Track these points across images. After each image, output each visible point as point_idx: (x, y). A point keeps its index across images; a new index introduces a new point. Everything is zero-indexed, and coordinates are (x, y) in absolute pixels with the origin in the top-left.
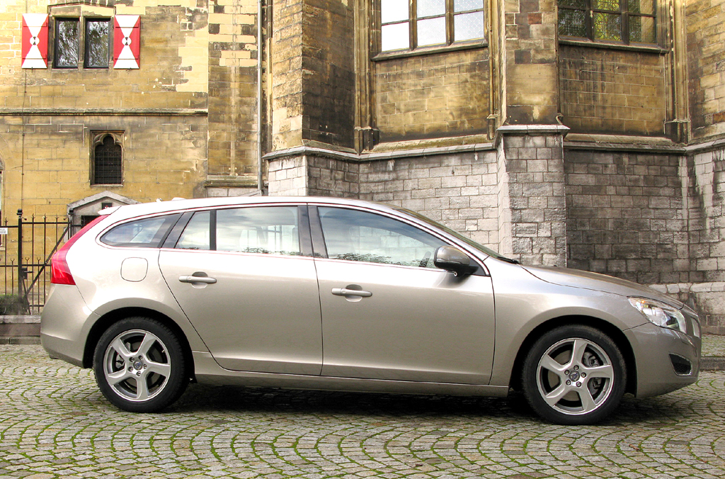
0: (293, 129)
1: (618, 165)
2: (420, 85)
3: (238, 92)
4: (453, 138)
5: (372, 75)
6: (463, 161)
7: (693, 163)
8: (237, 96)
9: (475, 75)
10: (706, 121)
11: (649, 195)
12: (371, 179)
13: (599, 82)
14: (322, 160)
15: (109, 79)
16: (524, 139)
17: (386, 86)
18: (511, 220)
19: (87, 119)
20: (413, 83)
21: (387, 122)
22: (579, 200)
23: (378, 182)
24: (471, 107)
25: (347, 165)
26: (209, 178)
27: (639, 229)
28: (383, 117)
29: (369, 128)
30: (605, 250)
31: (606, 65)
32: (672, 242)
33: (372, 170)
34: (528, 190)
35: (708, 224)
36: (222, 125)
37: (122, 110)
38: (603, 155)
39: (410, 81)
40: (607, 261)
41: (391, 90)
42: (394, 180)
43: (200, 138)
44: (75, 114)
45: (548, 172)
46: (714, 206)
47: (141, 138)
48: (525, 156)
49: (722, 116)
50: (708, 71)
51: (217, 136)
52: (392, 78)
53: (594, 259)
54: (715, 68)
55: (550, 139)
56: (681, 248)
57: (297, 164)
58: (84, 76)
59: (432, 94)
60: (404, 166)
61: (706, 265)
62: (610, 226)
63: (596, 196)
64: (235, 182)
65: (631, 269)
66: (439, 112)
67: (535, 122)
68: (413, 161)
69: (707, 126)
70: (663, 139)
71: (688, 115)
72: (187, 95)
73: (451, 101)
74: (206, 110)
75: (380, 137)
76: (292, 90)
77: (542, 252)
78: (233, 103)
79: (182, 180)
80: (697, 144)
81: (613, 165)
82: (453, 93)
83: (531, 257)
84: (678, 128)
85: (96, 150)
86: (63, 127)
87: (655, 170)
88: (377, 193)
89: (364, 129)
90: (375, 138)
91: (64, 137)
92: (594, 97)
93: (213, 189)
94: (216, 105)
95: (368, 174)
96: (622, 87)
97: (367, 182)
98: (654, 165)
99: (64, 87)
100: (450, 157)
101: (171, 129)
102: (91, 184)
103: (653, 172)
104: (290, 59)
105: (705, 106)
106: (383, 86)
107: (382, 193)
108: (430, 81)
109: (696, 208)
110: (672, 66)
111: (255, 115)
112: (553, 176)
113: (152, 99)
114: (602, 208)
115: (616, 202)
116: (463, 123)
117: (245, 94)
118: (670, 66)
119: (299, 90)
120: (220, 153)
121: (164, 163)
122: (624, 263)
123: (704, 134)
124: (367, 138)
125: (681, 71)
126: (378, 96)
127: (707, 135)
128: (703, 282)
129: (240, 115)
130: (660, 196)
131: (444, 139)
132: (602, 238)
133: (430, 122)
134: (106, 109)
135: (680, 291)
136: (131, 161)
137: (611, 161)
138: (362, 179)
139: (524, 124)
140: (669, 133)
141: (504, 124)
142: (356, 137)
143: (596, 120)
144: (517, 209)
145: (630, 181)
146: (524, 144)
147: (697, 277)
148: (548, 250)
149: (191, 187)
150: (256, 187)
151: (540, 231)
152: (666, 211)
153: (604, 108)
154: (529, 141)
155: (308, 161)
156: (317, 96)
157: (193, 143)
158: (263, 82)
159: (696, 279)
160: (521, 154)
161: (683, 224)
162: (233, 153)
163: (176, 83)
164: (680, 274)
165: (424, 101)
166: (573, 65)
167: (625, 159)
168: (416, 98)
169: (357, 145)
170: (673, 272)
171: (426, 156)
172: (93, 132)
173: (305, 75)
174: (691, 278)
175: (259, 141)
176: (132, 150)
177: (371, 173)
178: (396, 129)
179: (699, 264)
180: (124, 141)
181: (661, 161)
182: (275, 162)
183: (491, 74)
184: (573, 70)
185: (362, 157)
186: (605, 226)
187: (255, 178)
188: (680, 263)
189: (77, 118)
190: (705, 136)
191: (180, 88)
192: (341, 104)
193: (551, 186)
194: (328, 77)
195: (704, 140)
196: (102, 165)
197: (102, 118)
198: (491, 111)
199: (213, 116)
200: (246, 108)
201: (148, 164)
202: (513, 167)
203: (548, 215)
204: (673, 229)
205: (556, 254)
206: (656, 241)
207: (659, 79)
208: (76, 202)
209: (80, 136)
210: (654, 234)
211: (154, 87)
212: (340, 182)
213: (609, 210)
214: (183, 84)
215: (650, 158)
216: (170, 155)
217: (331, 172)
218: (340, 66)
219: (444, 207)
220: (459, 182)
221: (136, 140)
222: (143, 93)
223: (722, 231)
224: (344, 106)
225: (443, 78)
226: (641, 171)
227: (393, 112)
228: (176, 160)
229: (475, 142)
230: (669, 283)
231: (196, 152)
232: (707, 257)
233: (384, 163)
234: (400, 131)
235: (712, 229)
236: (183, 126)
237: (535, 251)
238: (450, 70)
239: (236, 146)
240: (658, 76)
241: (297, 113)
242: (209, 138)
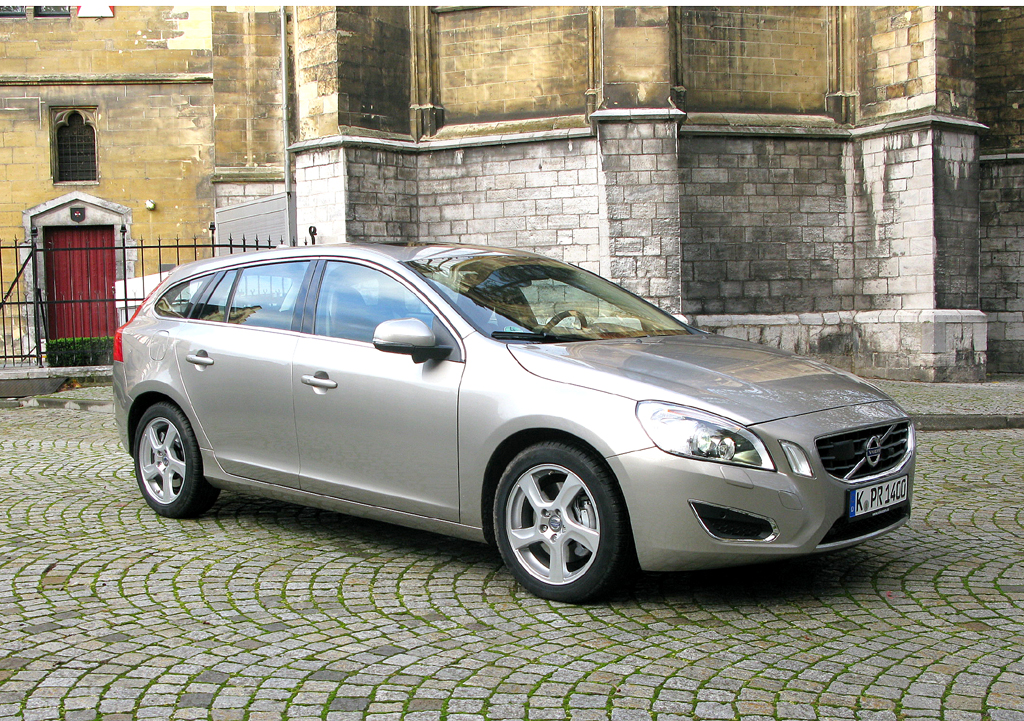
0: (326, 110)
1: (759, 155)
2: (498, 47)
3: (253, 49)
4: (542, 119)
5: (433, 32)
6: (554, 152)
7: (861, 151)
8: (253, 54)
9: (571, 34)
10: (878, 95)
11: (801, 195)
12: (433, 176)
13: (737, 43)
14: (366, 153)
15: (72, 33)
16: (627, 128)
17: (452, 47)
18: (608, 234)
19: (44, 91)
20: (488, 44)
21: (455, 97)
22: (706, 203)
23: (443, 179)
24: (565, 78)
25: (400, 157)
26: (218, 171)
27: (786, 240)
28: (449, 90)
29: (430, 106)
30: (740, 268)
31: (747, 18)
32: (832, 257)
33: (435, 164)
34: (631, 194)
35: (878, 231)
36: (233, 97)
37: (93, 77)
38: (739, 142)
39: (485, 42)
40: (743, 283)
41: (460, 54)
42: (463, 177)
43: (204, 115)
44: (26, 84)
45: (657, 171)
46: (884, 210)
47: (121, 115)
48: (628, 150)
49: (897, 90)
50: (881, 28)
51: (227, 113)
52: (460, 37)
53: (727, 280)
54: (889, 24)
55: (660, 127)
56: (842, 265)
57: (333, 160)
58: (36, 29)
59: (514, 60)
60: (476, 158)
61: (874, 287)
62: (748, 236)
63: (729, 197)
64: (253, 175)
65: (776, 293)
66: (522, 84)
67: (641, 105)
68: (489, 152)
69: (878, 102)
70: (824, 118)
71: (857, 86)
72: (182, 54)
73: (540, 69)
74: (210, 75)
75: (446, 117)
76: (324, 59)
77: (649, 275)
78: (248, 66)
79: (180, 174)
80: (866, 125)
81: (753, 156)
82: (541, 58)
83: (634, 281)
84: (843, 104)
85: (58, 134)
86: (10, 103)
87: (809, 160)
88: (442, 194)
89: (424, 107)
90: (439, 119)
91: (13, 117)
92: (730, 62)
93: (225, 186)
94: (224, 68)
95: (428, 168)
96: (768, 48)
97: (428, 180)
98: (809, 154)
99: (8, 45)
100: (536, 147)
101: (163, 102)
102: (54, 182)
103: (806, 164)
104: (320, 15)
105: (878, 76)
106: (448, 48)
107: (448, 193)
108: (510, 42)
109: (863, 212)
110: (837, 20)
111: (279, 82)
112: (664, 177)
113: (134, 60)
114: (738, 214)
115: (756, 205)
116: (554, 99)
117: (264, 51)
118: (834, 19)
119: (334, 59)
120: (231, 135)
121: (157, 151)
122: (766, 285)
123: (875, 112)
124: (427, 120)
125: (848, 25)
126: (443, 61)
127: (879, 114)
128: (870, 310)
129: (257, 81)
130: (816, 195)
131: (530, 120)
132: (738, 252)
133: (512, 97)
134: (70, 75)
135: (841, 322)
136: (108, 148)
137: (750, 151)
138: (421, 176)
139: (627, 108)
140: (831, 110)
141: (601, 108)
142: (413, 119)
143: (733, 94)
144: (616, 220)
145: (776, 176)
146: (626, 133)
147: (864, 303)
148: (656, 273)
149: (193, 183)
150: (283, 181)
151: (647, 248)
152: (824, 215)
153: (743, 77)
154: (632, 131)
155: (347, 155)
156: (357, 66)
157: (194, 121)
158: (288, 33)
159: (863, 306)
160: (622, 147)
161: (846, 232)
162: (249, 136)
163: (166, 36)
164: (841, 299)
165: (504, 69)
166: (702, 20)
167: (770, 147)
168: (493, 64)
169: (414, 130)
170: (832, 296)
171: (505, 145)
172: (53, 108)
173: (341, 38)
174: (856, 305)
175: (285, 118)
176: (109, 134)
177: (433, 168)
178: (466, 106)
179: (866, 286)
180: (98, 120)
181: (818, 149)
182: (304, 156)
183: (590, 34)
184: (702, 26)
185: (421, 146)
186: (741, 237)
187: (281, 169)
188: (840, 285)
189: (29, 88)
190: (876, 116)
191: (173, 44)
192: (392, 74)
193: (661, 189)
194: (373, 39)
195: (875, 121)
196: (68, 154)
197: (65, 88)
198: (591, 83)
199: (220, 84)
200: (266, 72)
201: (133, 153)
202: (610, 165)
203: (657, 227)
204: (833, 239)
205: (667, 278)
206: (810, 256)
207: (820, 36)
208: (34, 208)
209: (34, 114)
210: (808, 246)
211: (137, 42)
212: (392, 181)
213: (746, 216)
214: (178, 39)
215: (804, 145)
216: (163, 139)
217: (379, 168)
218: (390, 23)
219: (529, 213)
220: (548, 179)
221: (114, 119)
222: (120, 52)
223: (893, 242)
224: (395, 77)
225: (529, 38)
226: (791, 163)
227: (463, 84)
228: (170, 145)
229: (569, 126)
230: (826, 311)
231: (199, 134)
232: (876, 277)
233: (450, 154)
234: (471, 109)
235: (882, 240)
236: (178, 97)
237: (641, 274)
238: (537, 27)
239: (253, 125)
240: (818, 33)
241: (331, 90)
242: (215, 115)
